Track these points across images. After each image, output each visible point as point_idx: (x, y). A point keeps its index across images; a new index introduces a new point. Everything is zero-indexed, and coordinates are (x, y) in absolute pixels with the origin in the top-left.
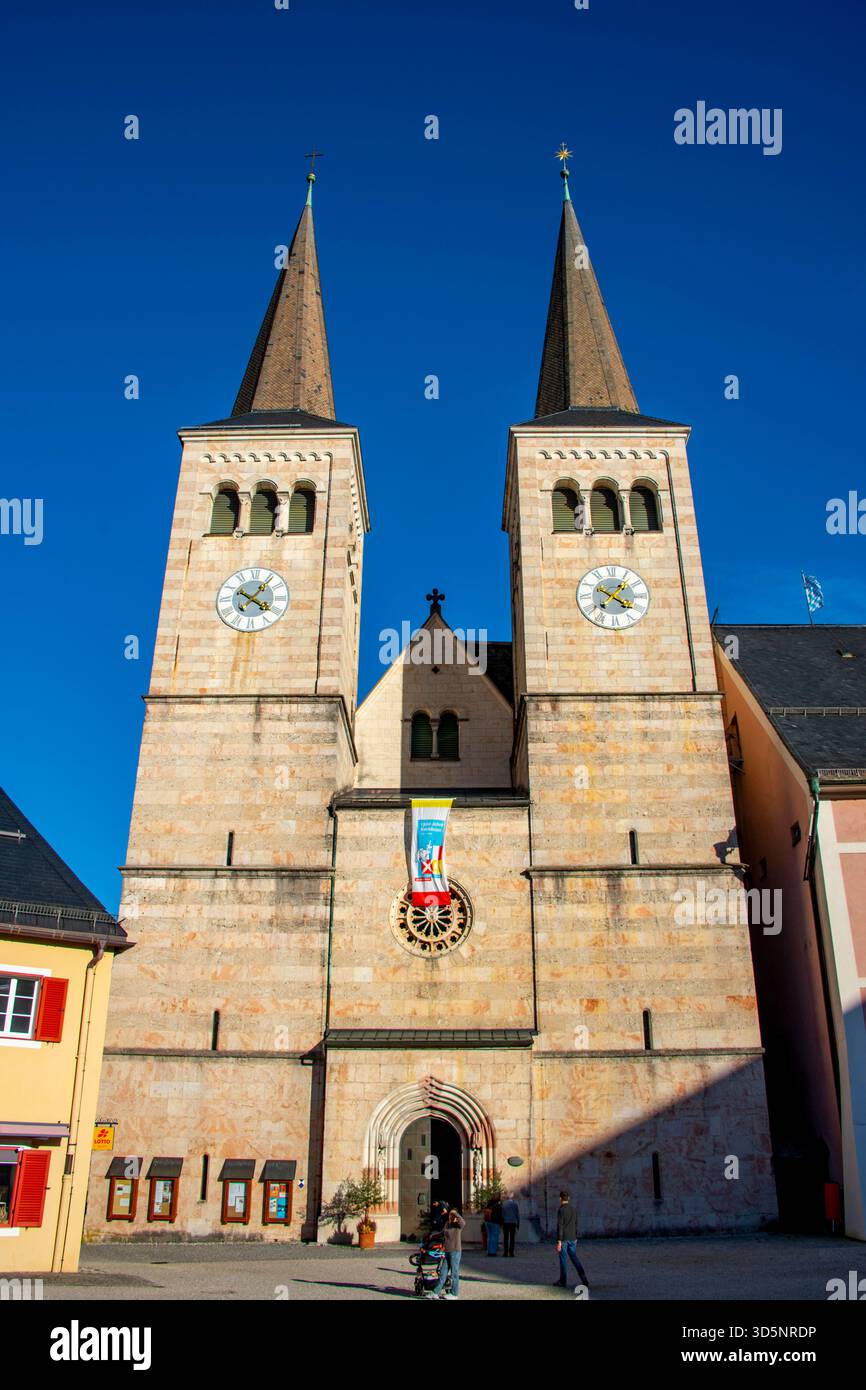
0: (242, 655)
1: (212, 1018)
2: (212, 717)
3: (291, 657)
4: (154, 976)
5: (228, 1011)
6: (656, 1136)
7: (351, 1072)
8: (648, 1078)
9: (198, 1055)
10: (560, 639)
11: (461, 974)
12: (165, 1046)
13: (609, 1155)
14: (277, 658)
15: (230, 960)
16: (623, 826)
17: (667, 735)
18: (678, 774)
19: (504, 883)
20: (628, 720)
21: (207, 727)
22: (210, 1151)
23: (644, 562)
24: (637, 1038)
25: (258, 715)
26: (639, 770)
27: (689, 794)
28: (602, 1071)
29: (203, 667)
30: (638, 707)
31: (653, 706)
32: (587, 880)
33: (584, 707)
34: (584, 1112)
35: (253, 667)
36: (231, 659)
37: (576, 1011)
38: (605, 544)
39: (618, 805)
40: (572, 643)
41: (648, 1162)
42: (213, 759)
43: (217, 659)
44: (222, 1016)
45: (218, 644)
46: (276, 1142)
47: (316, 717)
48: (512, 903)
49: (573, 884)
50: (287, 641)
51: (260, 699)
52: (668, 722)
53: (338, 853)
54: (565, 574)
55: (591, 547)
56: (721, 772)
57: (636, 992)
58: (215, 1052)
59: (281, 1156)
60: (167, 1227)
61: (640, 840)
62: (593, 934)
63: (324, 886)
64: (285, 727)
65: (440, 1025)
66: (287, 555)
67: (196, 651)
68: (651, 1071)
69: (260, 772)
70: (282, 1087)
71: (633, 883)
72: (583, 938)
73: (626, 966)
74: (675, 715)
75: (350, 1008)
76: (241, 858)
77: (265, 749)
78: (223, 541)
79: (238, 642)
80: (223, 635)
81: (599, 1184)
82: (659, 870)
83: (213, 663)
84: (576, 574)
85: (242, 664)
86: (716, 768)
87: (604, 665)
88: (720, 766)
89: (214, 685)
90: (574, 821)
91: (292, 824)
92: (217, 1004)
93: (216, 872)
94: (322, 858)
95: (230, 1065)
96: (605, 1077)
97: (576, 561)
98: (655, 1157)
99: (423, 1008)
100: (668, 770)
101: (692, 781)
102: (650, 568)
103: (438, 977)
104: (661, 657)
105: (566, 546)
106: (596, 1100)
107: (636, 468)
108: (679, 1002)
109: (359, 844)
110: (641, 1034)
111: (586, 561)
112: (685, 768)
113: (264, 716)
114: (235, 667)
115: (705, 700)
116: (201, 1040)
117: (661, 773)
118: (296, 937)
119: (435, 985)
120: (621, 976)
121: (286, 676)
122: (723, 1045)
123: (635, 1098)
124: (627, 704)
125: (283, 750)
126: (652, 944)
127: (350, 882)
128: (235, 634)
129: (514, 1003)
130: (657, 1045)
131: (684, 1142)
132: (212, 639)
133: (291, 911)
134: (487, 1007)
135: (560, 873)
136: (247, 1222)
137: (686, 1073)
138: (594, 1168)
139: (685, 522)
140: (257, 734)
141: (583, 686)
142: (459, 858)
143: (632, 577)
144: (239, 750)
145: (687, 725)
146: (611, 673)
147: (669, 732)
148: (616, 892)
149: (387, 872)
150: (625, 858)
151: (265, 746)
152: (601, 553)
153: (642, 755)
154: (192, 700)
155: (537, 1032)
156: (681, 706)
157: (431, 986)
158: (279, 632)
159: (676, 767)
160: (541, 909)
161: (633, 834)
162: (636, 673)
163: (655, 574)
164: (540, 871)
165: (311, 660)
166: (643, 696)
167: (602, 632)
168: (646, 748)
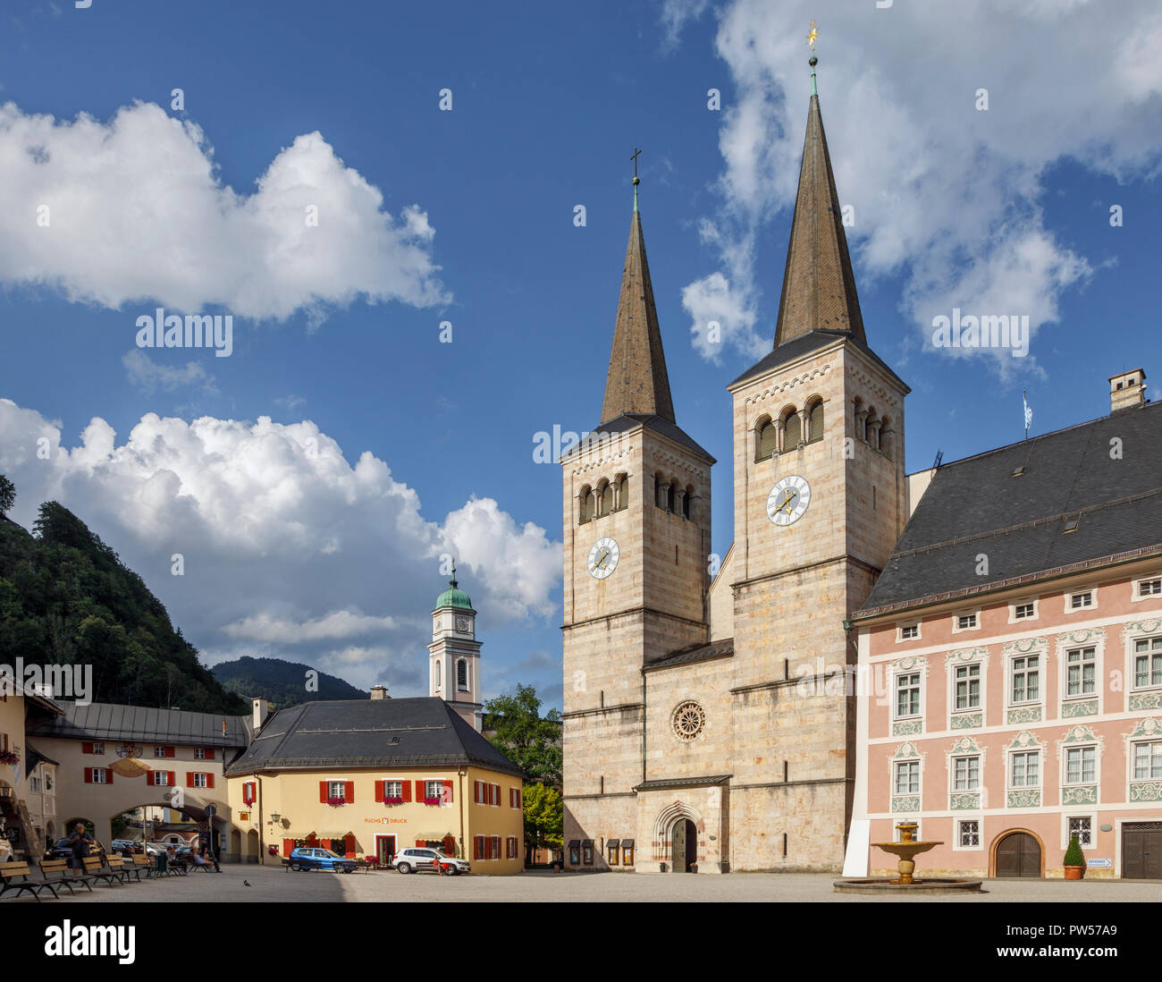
0: (601, 595)
1: (600, 780)
2: (589, 632)
3: (622, 589)
4: (578, 763)
5: (606, 776)
6: (786, 825)
7: (647, 801)
8: (784, 797)
9: (596, 797)
10: (756, 541)
11: (700, 750)
12: (584, 794)
13: (763, 835)
14: (616, 592)
15: (605, 753)
16: (781, 659)
17: (810, 594)
18: (816, 618)
19: (720, 700)
20: (790, 585)
21: (589, 638)
22: (603, 836)
23: (809, 468)
24: (780, 776)
25: (609, 627)
26: (792, 620)
27: (823, 630)
28: (762, 794)
29: (585, 605)
30: (795, 578)
31: (805, 575)
32: (760, 692)
33: (764, 586)
34: (752, 814)
35: (607, 599)
36: (596, 597)
37: (752, 765)
38: (786, 460)
39: (779, 645)
40: (762, 542)
41: (782, 838)
42: (593, 655)
43: (591, 598)
44: (604, 778)
45: (591, 589)
46: (626, 832)
47: (633, 622)
48: (724, 710)
49: (753, 695)
50: (620, 580)
51: (608, 618)
52: (812, 584)
53: (646, 695)
54: (760, 492)
55: (776, 467)
56: (841, 612)
57: (781, 752)
58: (602, 795)
59: (629, 838)
60: (591, 867)
61: (790, 664)
62: (761, 722)
63: (640, 713)
64: (620, 631)
65: (691, 776)
66: (617, 526)
67: (582, 596)
68: (786, 793)
69: (612, 658)
71: (784, 691)
72: (757, 725)
73: (777, 738)
74: (818, 579)
75: (654, 770)
76: (608, 703)
77: (613, 645)
78: (587, 526)
79: (598, 586)
80: (592, 584)
81: (757, 848)
83: (589, 601)
84: (766, 490)
85: (601, 599)
86: (838, 610)
87: (780, 553)
88: (840, 608)
89: (591, 614)
90: (755, 659)
91: (626, 682)
92: (602, 773)
93: (596, 712)
94: (639, 699)
95: (608, 800)
96: (763, 797)
97: (767, 480)
98: (785, 835)
99: (684, 768)
100: (810, 617)
101: (823, 621)
102: (814, 471)
103: (690, 752)
104: (815, 538)
105: (762, 471)
106: (759, 808)
107: (809, 388)
108: (803, 755)
109: (656, 688)
110: (782, 774)
111: (773, 478)
112: (820, 615)
113: (612, 626)
114: (598, 602)
115: (836, 564)
116: (596, 790)
117: (804, 620)
118: (630, 738)
119: (688, 756)
120: (774, 744)
121: (621, 601)
122: (824, 778)
123: (777, 807)
124: (790, 577)
125: (620, 644)
126: (791, 725)
127: (652, 709)
128: (597, 582)
129: (724, 762)
130: (790, 780)
131: (799, 828)
132: (588, 587)
133: (627, 727)
134: (712, 766)
135: (746, 690)
136: (618, 864)
137: (804, 794)
138: (755, 840)
139: (838, 424)
140: (609, 638)
141: (767, 571)
142: (700, 689)
143: (801, 481)
144: (604, 646)
145: (824, 584)
146: (783, 557)
147: (812, 592)
148: (775, 697)
149: (668, 701)
150: (781, 677)
151: (613, 643)
152: (783, 469)
153: (795, 610)
154: (582, 624)
155: (732, 776)
156: (821, 571)
157: (686, 758)
158: (616, 574)
159: (814, 614)
160: (737, 712)
161: (787, 661)
162: (798, 554)
163: (816, 475)
164: (735, 692)
165: (631, 589)
166: (797, 570)
167: (780, 529)
168: (798, 605)
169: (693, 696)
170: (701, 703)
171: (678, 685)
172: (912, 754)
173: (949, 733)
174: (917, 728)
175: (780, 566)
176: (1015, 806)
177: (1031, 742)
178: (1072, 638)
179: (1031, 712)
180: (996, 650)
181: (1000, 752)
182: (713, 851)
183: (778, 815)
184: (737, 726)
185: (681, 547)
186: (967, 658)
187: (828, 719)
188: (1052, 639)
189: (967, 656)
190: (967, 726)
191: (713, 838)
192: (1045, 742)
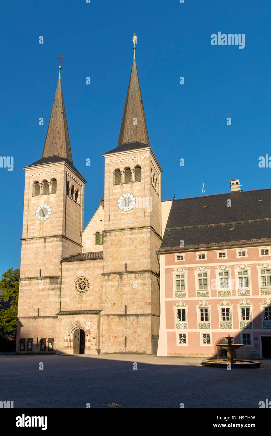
0: (42, 227)
1: (38, 310)
2: (35, 243)
3: (52, 227)
4: (26, 302)
5: (41, 308)
6: (126, 333)
7: (62, 320)
8: (125, 320)
9: (35, 318)
10: (113, 215)
11: (87, 298)
12: (29, 316)
13: (116, 337)
14: (49, 227)
15: (41, 297)
16: (124, 263)
17: (136, 239)
18: (138, 248)
19: (97, 277)
20: (127, 235)
21: (35, 245)
22: (38, 337)
23: (135, 191)
24: (123, 312)
25: (45, 242)
26: (128, 248)
27: (140, 253)
28: (115, 319)
29: (33, 231)
30: (130, 232)
31: (134, 231)
32: (115, 276)
33: (117, 233)
34: (111, 328)
35: (44, 230)
36: (39, 228)
37: (111, 306)
38: (126, 186)
39: (123, 257)
40: (116, 216)
41: (124, 338)
42: (36, 253)
43: (36, 229)
44: (40, 309)
45: (37, 225)
46: (50, 335)
47: (57, 241)
48: (98, 282)
49: (112, 277)
50: (51, 223)
51: (45, 238)
52: (137, 235)
53: (62, 273)
54: (115, 197)
55: (122, 189)
56: (148, 247)
57: (124, 301)
58: (38, 317)
59: (51, 337)
60: (31, 352)
61: (127, 266)
62: (115, 288)
63: (59, 280)
64: (51, 244)
65: (83, 309)
66: (50, 200)
67: (32, 227)
68: (126, 319)
69: (46, 255)
70: (51, 323)
71: (125, 276)
72: (113, 289)
73: (122, 295)
74: (139, 233)
75: (65, 306)
76: (43, 275)
77: (47, 250)
78: (36, 197)
79: (40, 224)
80: (37, 222)
81: (113, 343)
82: (131, 272)
83: (35, 229)
84: (118, 197)
85: (42, 229)
86: (147, 246)
87: (123, 221)
88: (148, 246)
89: (36, 235)
90: (113, 262)
91: (53, 266)
92: (39, 307)
93: (37, 278)
94: (59, 274)
95: (41, 319)
96: (116, 320)
97: (118, 193)
98: (126, 337)
99: (79, 306)
100: (136, 248)
101: (141, 250)
102: (137, 193)
103: (83, 299)
104: (137, 218)
105: (116, 189)
106: (114, 325)
107: (136, 162)
108: (133, 303)
109: (67, 270)
110: (124, 311)
111: (120, 192)
112: (140, 247)
113: (47, 242)
114: (40, 231)
115: (146, 229)
116: (36, 314)
117: (134, 248)
118: (54, 292)
120: (121, 298)
121: (51, 232)
122: (142, 313)
123: (122, 325)
124: (127, 231)
125: (50, 249)
126: (128, 290)
127: (65, 279)
128: (40, 222)
129: (98, 304)
130: (128, 313)
131: (132, 334)
132: (35, 224)
133: (52, 286)
134: (92, 305)
135: (109, 274)
136: (45, 350)
137: (134, 319)
138: (112, 339)
139: (147, 177)
140: (45, 246)
141: (118, 227)
142: (87, 272)
143: (132, 196)
144: (42, 250)
145: (141, 236)
146: (124, 223)
147: (137, 238)
148: (121, 278)
149: (72, 276)
150: (124, 270)
151: (47, 249)
152: (125, 190)
153: (130, 244)
154: (32, 239)
155: (102, 310)
156: (140, 230)
157: (81, 301)
158: (49, 220)
159: (137, 247)
160: (104, 283)
161: (126, 264)
162: (131, 223)
163: (138, 194)
164: (104, 274)
165: (56, 227)
166: (131, 229)
167: (123, 212)
168: (131, 242)
169: (84, 275)
170: (89, 277)
171: (77, 269)
172: (183, 306)
173: (196, 298)
174: (184, 295)
175: (123, 226)
176: (223, 329)
177: (228, 304)
178: (240, 267)
179: (227, 292)
180: (213, 268)
181: (216, 307)
182: (94, 344)
183: (123, 328)
184: (104, 289)
185: (75, 213)
186: (202, 270)
187: (143, 289)
188: (233, 266)
189: (202, 269)
190: (203, 296)
191: (94, 338)
192: (233, 305)
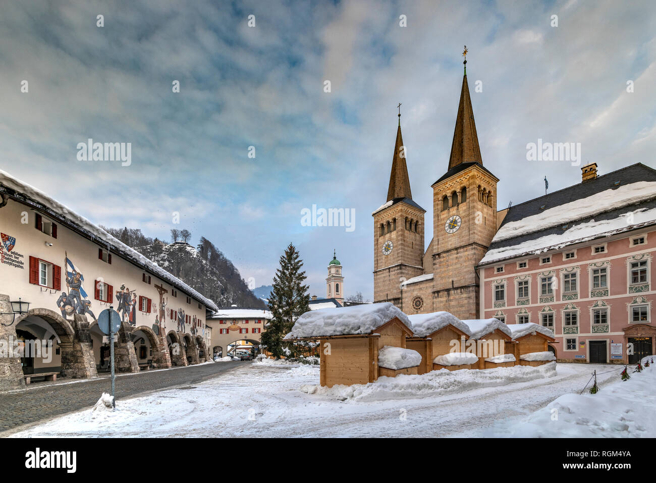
0: (387, 260)
2: (383, 274)
3: (394, 259)
10: (441, 239)
14: (392, 260)
16: (451, 280)
17: (461, 257)
18: (463, 266)
19: (429, 296)
20: (454, 255)
21: (383, 275)
23: (461, 212)
25: (389, 272)
26: (455, 267)
27: (465, 270)
29: (381, 264)
30: (456, 252)
31: (459, 250)
32: (443, 293)
33: (445, 255)
35: (389, 262)
36: (385, 261)
38: (452, 210)
39: (450, 276)
40: (444, 239)
42: (384, 281)
43: (383, 262)
45: (383, 259)
47: (398, 269)
48: (430, 299)
49: (440, 294)
50: (393, 255)
51: (389, 269)
52: (462, 254)
53: (402, 295)
54: (443, 222)
55: (449, 213)
61: (454, 282)
62: (444, 303)
63: (400, 301)
64: (393, 273)
66: (392, 236)
67: (380, 261)
69: (390, 282)
71: (452, 292)
72: (442, 304)
74: (464, 251)
76: (389, 298)
77: (391, 278)
78: (382, 237)
79: (386, 258)
80: (384, 257)
82: (457, 288)
84: (445, 222)
86: (471, 262)
87: (450, 243)
88: (473, 262)
89: (383, 267)
90: (441, 281)
91: (395, 290)
93: (385, 301)
94: (400, 296)
97: (446, 218)
100: (461, 265)
101: (467, 267)
104: (463, 237)
105: (443, 214)
107: (461, 184)
108: (460, 315)
109: (406, 292)
111: (448, 217)
112: (465, 264)
114: (386, 263)
115: (471, 246)
117: (459, 266)
121: (394, 263)
124: (453, 251)
125: (393, 277)
126: (455, 304)
127: (404, 299)
135: (438, 292)
139: (472, 196)
140: (389, 275)
141: (445, 249)
142: (421, 292)
143: (458, 217)
144: (387, 278)
145: (466, 253)
146: (451, 244)
148: (449, 295)
149: (410, 296)
150: (451, 286)
152: (451, 213)
153: (456, 263)
154: (380, 271)
156: (465, 249)
158: (392, 253)
159: (463, 264)
160: (435, 300)
161: (453, 281)
162: (457, 243)
163: (463, 215)
164: (434, 293)
165: (397, 258)
166: (456, 249)
167: (450, 235)
168: (457, 261)
169: (419, 295)
170: (422, 297)
171: (413, 290)
172: (502, 315)
173: (516, 307)
174: (504, 305)
175: (450, 247)
177: (550, 310)
178: (566, 270)
179: (549, 298)
180: (534, 276)
181: (537, 314)
184: (435, 305)
185: (414, 243)
186: (523, 279)
187: (468, 302)
188: (558, 271)
189: (522, 278)
190: (523, 304)
192: (556, 310)
